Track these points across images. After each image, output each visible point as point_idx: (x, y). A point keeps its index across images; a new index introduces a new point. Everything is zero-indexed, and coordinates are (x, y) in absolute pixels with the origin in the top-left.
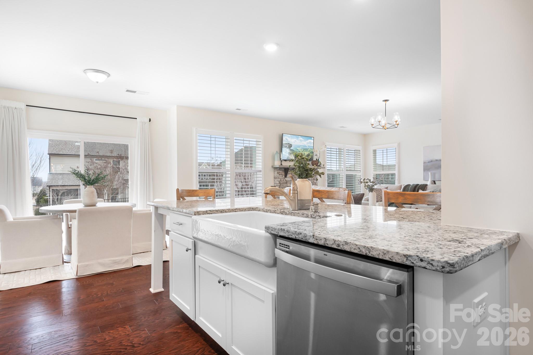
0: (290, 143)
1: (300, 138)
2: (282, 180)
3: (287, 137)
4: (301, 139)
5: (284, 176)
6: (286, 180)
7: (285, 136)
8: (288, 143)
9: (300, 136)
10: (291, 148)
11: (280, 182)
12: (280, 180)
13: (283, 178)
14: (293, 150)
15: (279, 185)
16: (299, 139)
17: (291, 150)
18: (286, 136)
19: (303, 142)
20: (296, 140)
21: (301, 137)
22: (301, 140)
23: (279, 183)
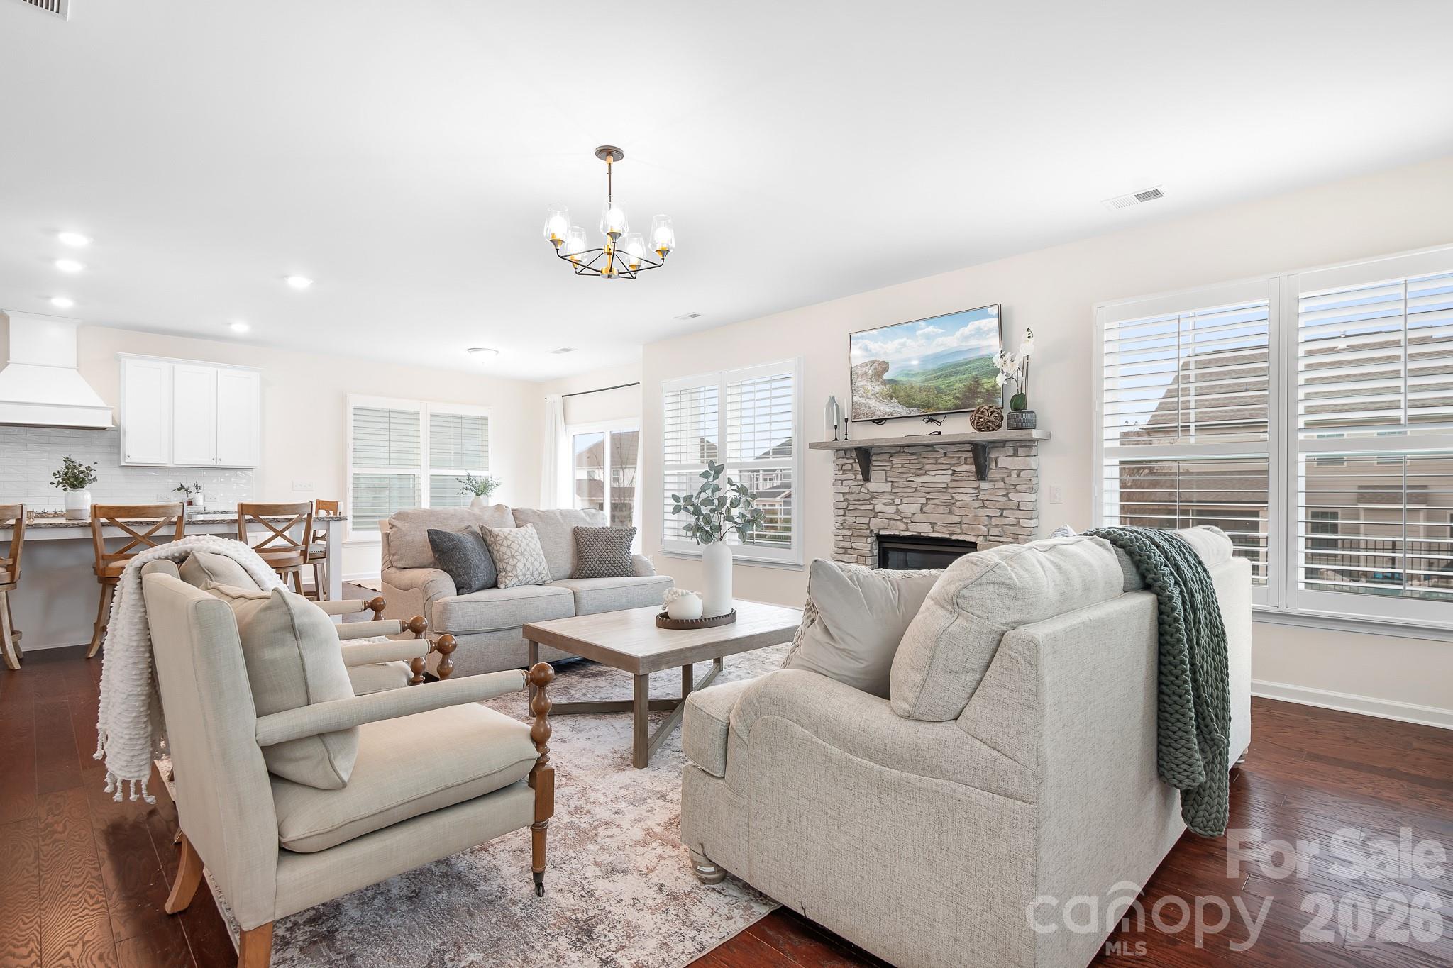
0: (880, 359)
1: (921, 329)
2: (855, 489)
3: (867, 342)
4: (931, 329)
5: (860, 477)
6: (868, 490)
7: (858, 338)
8: (874, 359)
9: (922, 323)
10: (886, 376)
11: (847, 497)
12: (846, 490)
13: (856, 483)
14: (895, 381)
15: (844, 505)
16: (919, 333)
17: (885, 383)
18: (862, 338)
19: (939, 340)
20: (905, 339)
21: (928, 326)
22: (928, 337)
23: (846, 500)
